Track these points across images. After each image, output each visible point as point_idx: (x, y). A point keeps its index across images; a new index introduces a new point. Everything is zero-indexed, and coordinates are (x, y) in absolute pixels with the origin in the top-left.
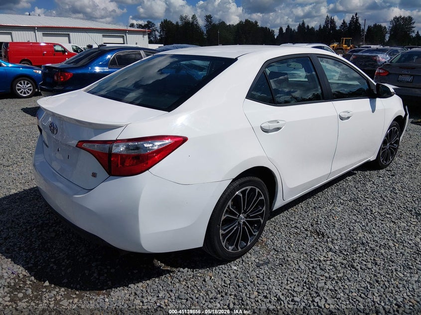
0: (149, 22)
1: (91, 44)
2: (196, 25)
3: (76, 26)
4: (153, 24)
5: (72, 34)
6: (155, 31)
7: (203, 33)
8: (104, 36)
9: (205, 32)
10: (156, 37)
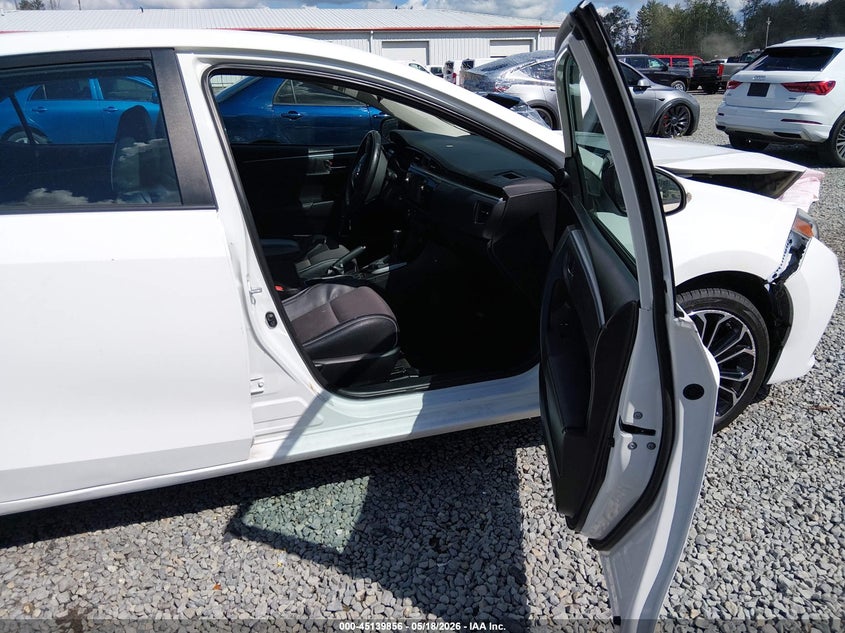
0: (617, 9)
1: (452, 60)
2: (722, 8)
3: (445, 26)
4: (625, 12)
5: (433, 42)
6: (626, 27)
7: (737, 25)
8: (492, 43)
9: (742, 24)
10: (627, 39)
